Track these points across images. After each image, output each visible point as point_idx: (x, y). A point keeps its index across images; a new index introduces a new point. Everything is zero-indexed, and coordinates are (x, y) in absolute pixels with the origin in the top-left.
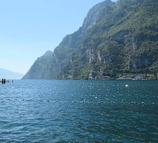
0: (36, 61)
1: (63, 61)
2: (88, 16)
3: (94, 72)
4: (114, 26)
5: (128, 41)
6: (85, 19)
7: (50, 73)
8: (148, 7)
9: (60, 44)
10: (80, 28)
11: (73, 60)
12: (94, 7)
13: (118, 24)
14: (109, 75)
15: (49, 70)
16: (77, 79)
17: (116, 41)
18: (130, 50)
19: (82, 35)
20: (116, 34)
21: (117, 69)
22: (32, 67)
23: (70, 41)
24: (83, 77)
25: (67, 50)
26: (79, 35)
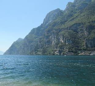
0: (13, 44)
1: (31, 44)
2: (46, 17)
3: (60, 50)
4: (68, 21)
5: (81, 30)
6: (45, 19)
7: (23, 51)
8: (90, 10)
9: (29, 34)
10: (42, 24)
11: (40, 43)
12: (50, 12)
13: (71, 20)
14: (72, 52)
15: (22, 49)
16: (45, 55)
17: (72, 30)
18: (83, 36)
19: (43, 29)
20: (72, 26)
21: (77, 48)
22: (10, 47)
23: (35, 32)
24: (49, 53)
25: (34, 37)
26: (41, 28)
